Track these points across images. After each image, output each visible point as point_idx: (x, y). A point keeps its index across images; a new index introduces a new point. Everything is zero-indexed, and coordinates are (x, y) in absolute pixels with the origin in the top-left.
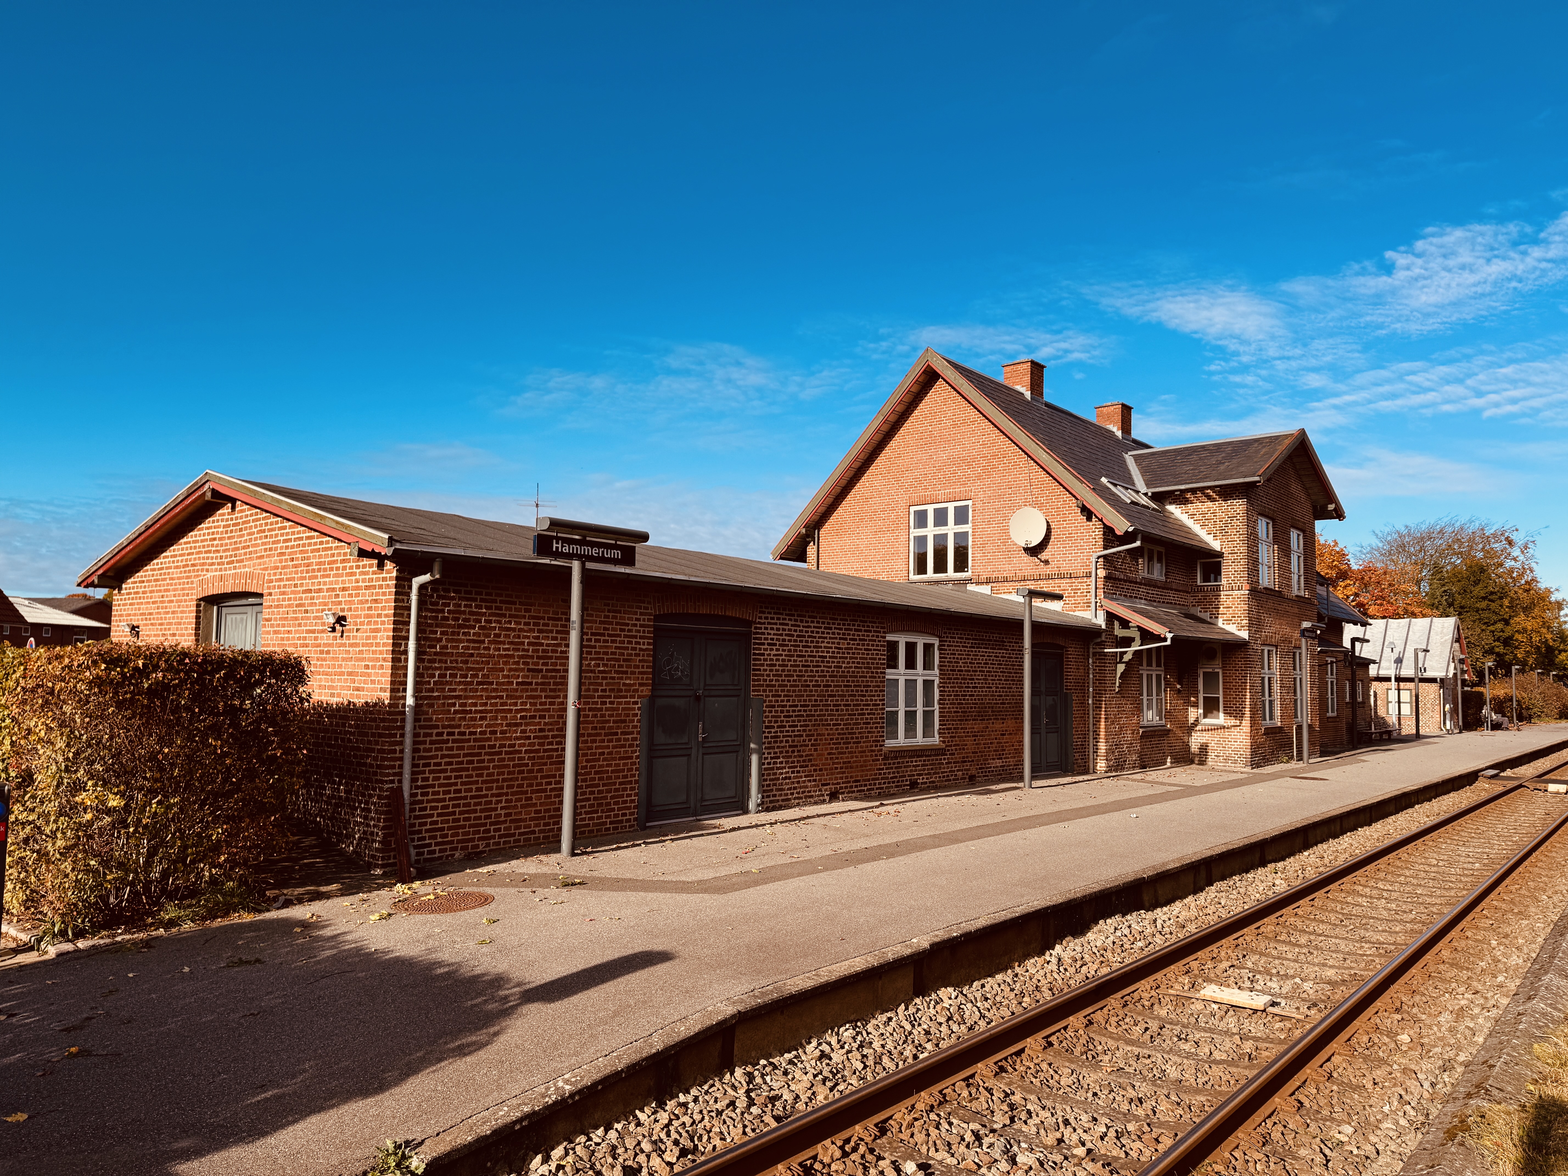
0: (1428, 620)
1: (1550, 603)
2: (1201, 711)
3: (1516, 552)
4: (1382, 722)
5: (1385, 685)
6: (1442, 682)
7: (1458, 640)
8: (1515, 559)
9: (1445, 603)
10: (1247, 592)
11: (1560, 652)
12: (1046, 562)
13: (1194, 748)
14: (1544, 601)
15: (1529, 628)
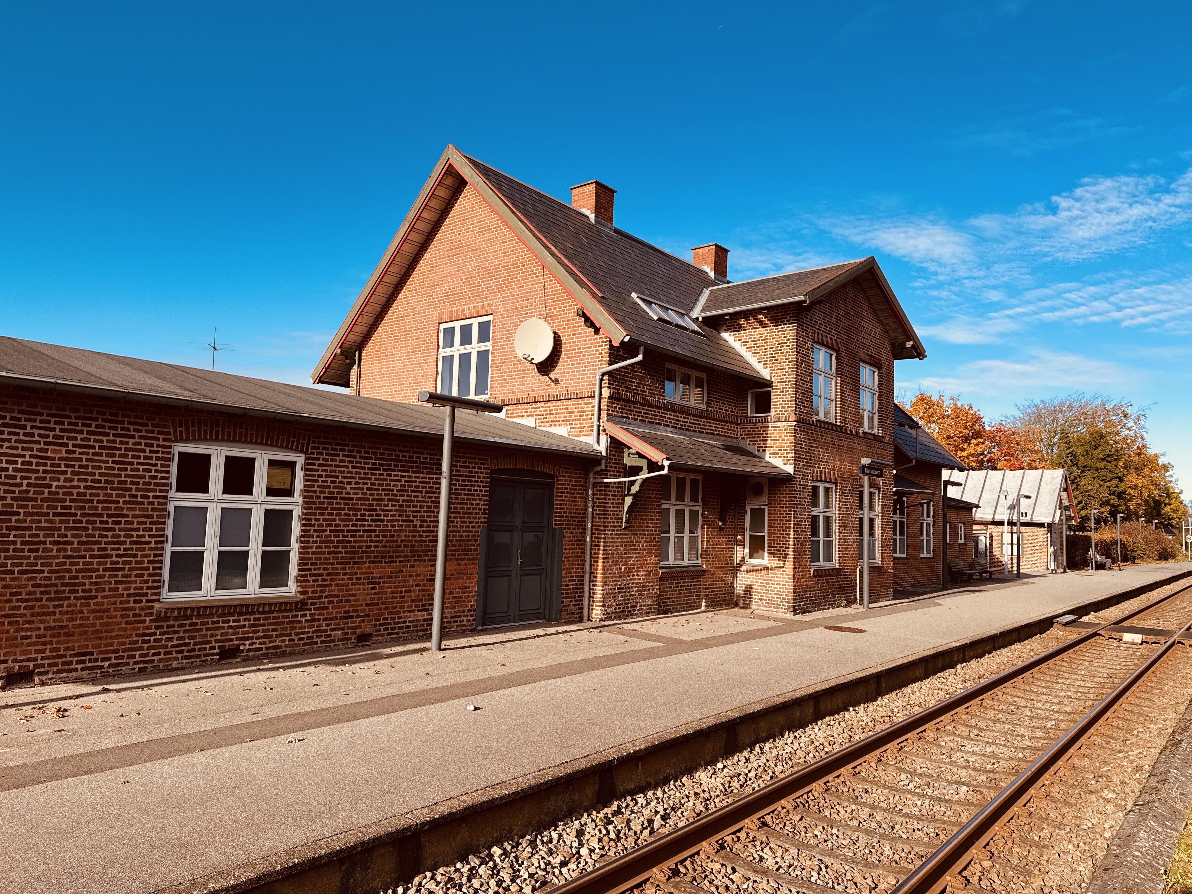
0: (1040, 471)
1: (1158, 465)
2: (747, 550)
3: (1130, 424)
4: (995, 562)
5: (1000, 528)
6: (1050, 527)
7: (1066, 490)
8: (1129, 429)
9: (1069, 463)
10: (794, 423)
11: (1166, 505)
12: (556, 381)
13: (740, 589)
14: (1152, 463)
15: (1140, 485)
